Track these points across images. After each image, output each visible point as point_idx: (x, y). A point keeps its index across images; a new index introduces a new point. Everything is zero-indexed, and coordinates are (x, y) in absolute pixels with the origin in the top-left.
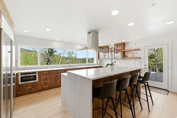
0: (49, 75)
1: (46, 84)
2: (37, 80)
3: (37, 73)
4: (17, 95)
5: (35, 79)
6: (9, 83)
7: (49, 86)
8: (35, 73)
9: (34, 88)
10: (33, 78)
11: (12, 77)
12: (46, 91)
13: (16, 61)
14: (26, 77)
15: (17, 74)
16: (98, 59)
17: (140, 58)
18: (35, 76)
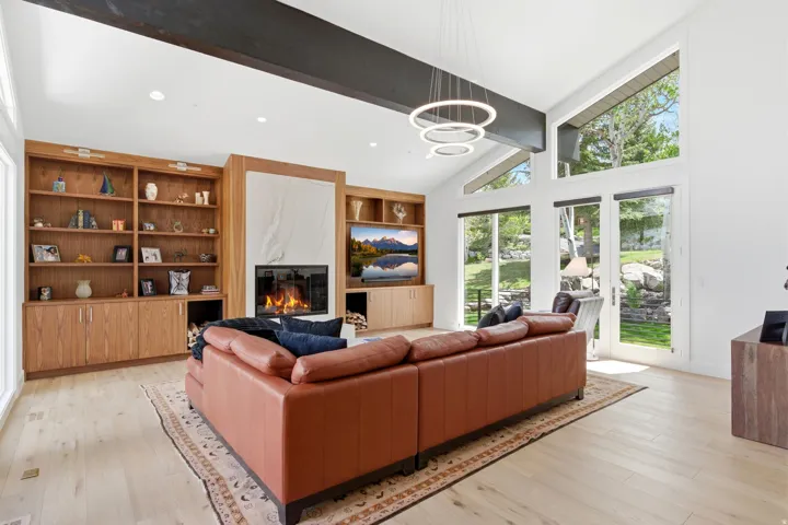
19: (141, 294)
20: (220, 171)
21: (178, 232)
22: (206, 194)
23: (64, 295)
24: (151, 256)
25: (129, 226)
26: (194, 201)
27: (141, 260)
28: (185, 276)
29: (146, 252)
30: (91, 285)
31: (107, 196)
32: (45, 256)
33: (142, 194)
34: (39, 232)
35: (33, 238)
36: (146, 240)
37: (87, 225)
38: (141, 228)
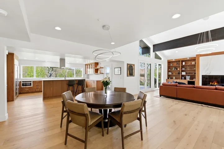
0: (40, 83)
1: (37, 88)
2: (32, 86)
3: (32, 82)
4: (20, 93)
5: (31, 85)
6: (17, 86)
7: (40, 90)
8: (31, 82)
9: (30, 90)
10: (30, 84)
11: (18, 83)
12: (38, 93)
13: (20, 75)
14: (25, 84)
15: (20, 82)
16: (86, 74)
17: (103, 73)
18: (31, 83)
19: (181, 79)
20: (195, 58)
21: (189, 69)
22: (194, 62)
23: (172, 78)
24: (184, 73)
25: (180, 69)
26: (192, 64)
27: (181, 74)
28: (189, 77)
29: (182, 73)
30: (175, 77)
31: (177, 65)
32: (170, 73)
33: (182, 64)
34: (169, 71)
35: (168, 71)
36: (182, 71)
37: (174, 69)
38: (182, 69)
